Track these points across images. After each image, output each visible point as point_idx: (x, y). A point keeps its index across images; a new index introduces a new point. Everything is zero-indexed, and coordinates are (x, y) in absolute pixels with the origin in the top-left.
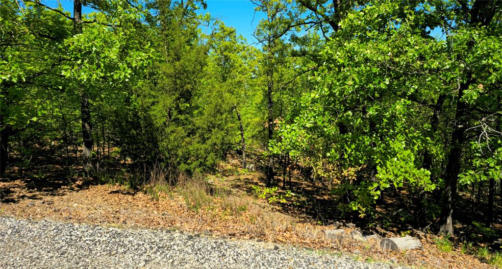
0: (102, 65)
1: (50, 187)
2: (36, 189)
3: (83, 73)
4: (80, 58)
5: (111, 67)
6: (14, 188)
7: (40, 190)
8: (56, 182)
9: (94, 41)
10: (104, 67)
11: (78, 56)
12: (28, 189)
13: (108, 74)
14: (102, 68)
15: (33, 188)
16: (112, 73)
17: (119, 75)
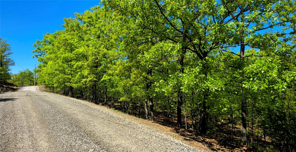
0: (267, 81)
1: (230, 147)
2: (223, 146)
3: (255, 86)
4: (251, 77)
5: (273, 82)
6: (213, 143)
7: (225, 147)
8: (232, 144)
9: (262, 67)
10: (268, 82)
11: (250, 76)
12: (220, 145)
13: (271, 86)
14: (267, 82)
15: (222, 146)
16: (273, 85)
17: (278, 86)
